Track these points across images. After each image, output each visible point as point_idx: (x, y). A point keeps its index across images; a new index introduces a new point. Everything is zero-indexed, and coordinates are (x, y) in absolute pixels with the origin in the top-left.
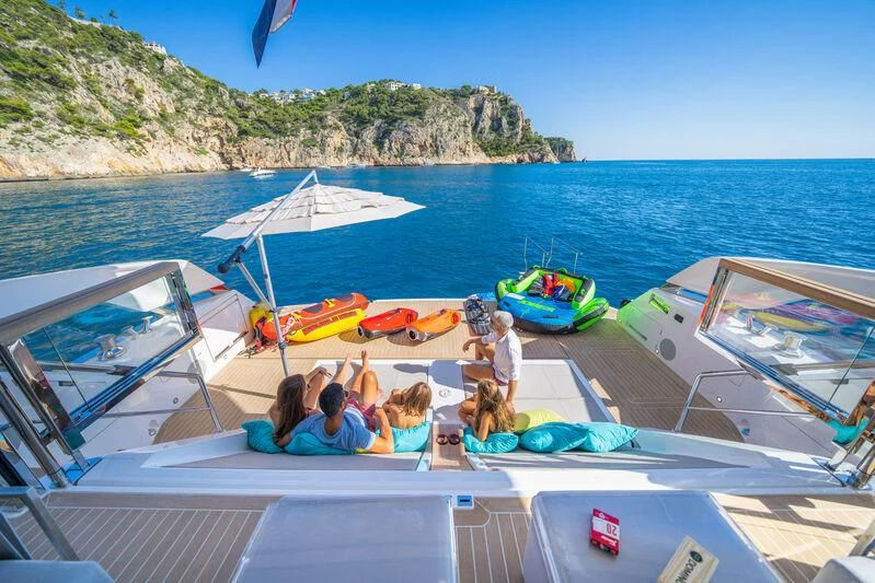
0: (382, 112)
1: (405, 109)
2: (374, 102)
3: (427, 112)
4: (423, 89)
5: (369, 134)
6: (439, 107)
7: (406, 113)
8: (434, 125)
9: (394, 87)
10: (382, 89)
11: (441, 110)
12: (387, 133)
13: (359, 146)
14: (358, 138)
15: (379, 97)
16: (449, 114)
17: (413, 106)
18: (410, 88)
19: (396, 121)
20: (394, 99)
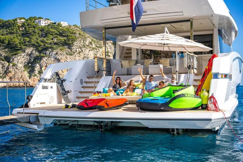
0: (33, 42)
1: (55, 41)
2: (26, 34)
3: (75, 43)
4: (70, 26)
5: (21, 60)
6: (85, 39)
7: (55, 44)
8: (82, 54)
9: (43, 23)
10: (33, 24)
11: (87, 43)
12: (38, 59)
13: (11, 69)
14: (9, 62)
15: (31, 30)
16: (94, 46)
17: (63, 39)
18: (59, 25)
19: (46, 49)
20: (45, 32)
